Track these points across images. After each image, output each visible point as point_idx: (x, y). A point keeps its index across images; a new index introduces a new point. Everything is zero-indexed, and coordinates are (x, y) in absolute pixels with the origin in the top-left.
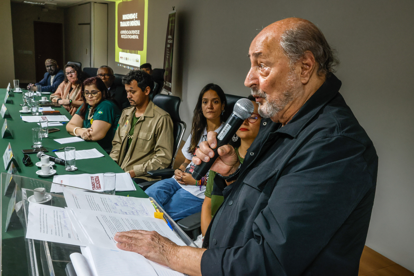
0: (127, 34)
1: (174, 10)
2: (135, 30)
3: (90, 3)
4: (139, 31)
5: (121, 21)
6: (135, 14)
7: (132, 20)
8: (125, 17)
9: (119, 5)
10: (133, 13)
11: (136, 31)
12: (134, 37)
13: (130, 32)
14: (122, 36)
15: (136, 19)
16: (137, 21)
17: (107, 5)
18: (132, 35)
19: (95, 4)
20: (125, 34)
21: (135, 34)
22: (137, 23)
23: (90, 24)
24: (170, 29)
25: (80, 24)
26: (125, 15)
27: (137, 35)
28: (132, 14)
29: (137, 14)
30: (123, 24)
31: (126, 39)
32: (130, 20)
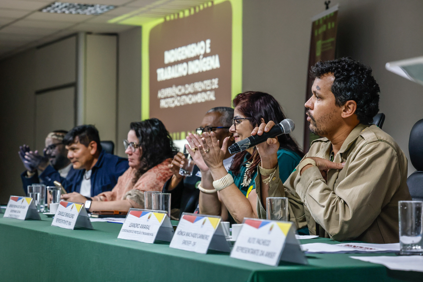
0: (180, 96)
1: (327, 8)
2: (202, 81)
3: (76, 35)
4: (216, 81)
5: (160, 67)
6: (202, 43)
7: (197, 58)
8: (170, 56)
10: (196, 41)
11: (208, 82)
12: (200, 98)
13: (190, 88)
14: (163, 104)
15: (206, 55)
16: (209, 58)
17: (114, 38)
18: (195, 93)
19: (89, 36)
20: (172, 97)
21: (205, 91)
22: (214, 63)
23: (74, 85)
25: (39, 92)
26: (172, 52)
27: (211, 90)
28: (193, 45)
29: (208, 42)
30: (163, 74)
31: (176, 107)
32: (187, 60)
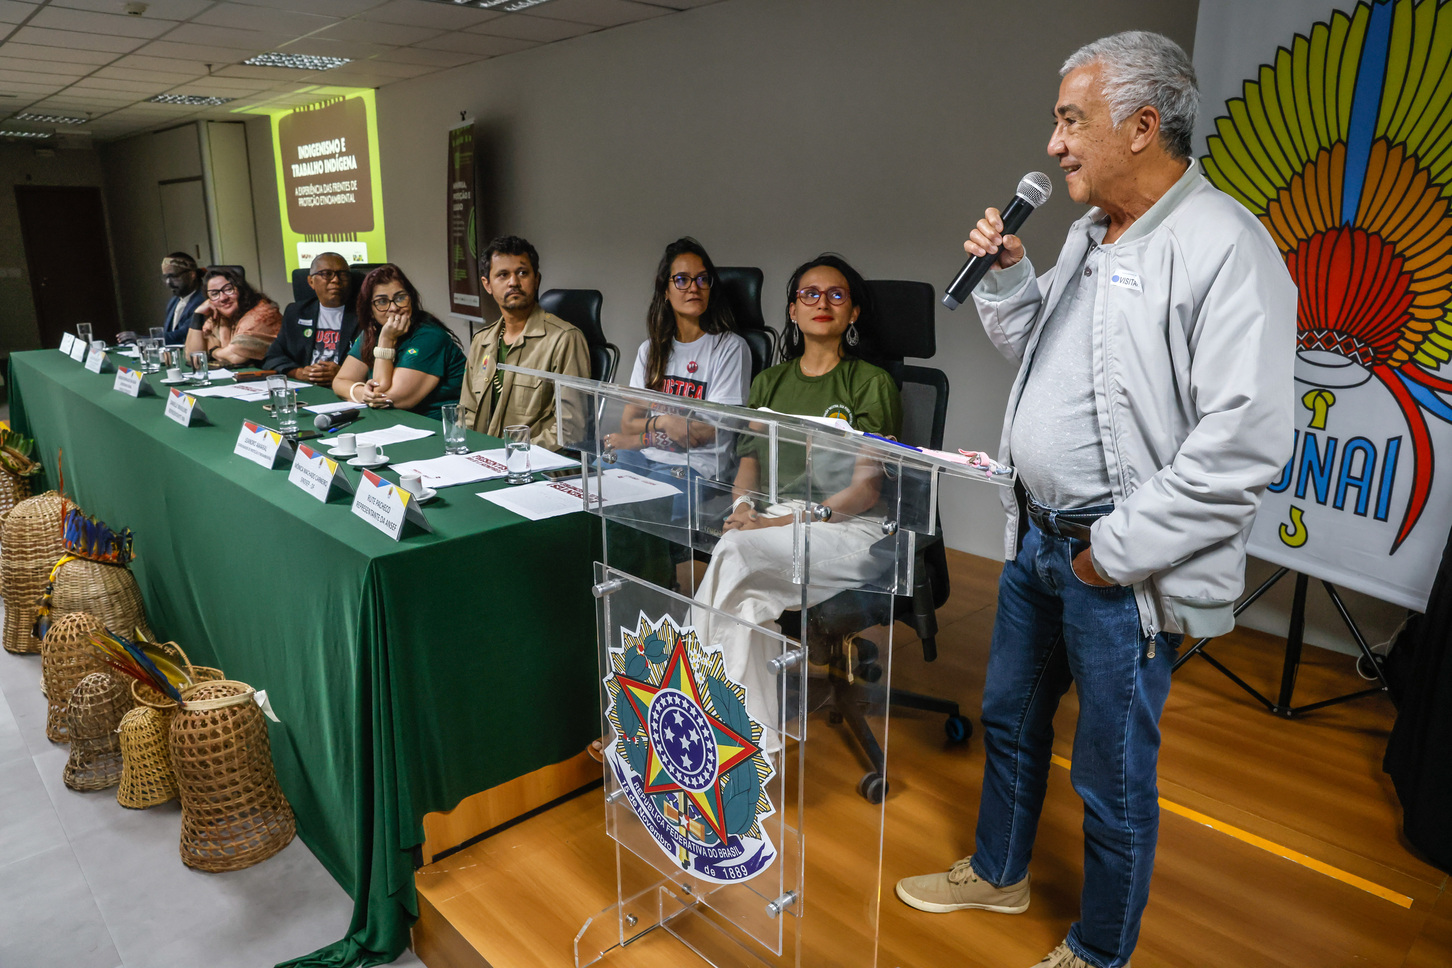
0: (319, 195)
1: (463, 119)
2: (341, 182)
3: (195, 122)
4: (354, 183)
5: (295, 164)
6: (337, 141)
7: (332, 156)
8: (304, 151)
9: (283, 123)
10: (331, 139)
11: (346, 183)
12: (339, 199)
13: (328, 188)
14: (301, 202)
15: (341, 154)
16: (345, 158)
17: (241, 125)
18: (334, 194)
19: (210, 124)
20: (310, 196)
21: (344, 192)
22: (350, 163)
23: (201, 178)
24: (457, 166)
25: (163, 183)
26: (306, 147)
27: (350, 192)
28: (328, 142)
29: (343, 140)
30: (299, 171)
31: (315, 206)
32: (323, 158)
